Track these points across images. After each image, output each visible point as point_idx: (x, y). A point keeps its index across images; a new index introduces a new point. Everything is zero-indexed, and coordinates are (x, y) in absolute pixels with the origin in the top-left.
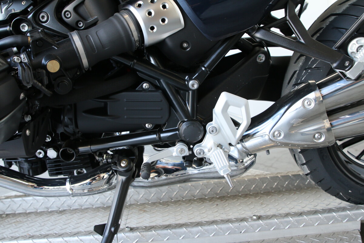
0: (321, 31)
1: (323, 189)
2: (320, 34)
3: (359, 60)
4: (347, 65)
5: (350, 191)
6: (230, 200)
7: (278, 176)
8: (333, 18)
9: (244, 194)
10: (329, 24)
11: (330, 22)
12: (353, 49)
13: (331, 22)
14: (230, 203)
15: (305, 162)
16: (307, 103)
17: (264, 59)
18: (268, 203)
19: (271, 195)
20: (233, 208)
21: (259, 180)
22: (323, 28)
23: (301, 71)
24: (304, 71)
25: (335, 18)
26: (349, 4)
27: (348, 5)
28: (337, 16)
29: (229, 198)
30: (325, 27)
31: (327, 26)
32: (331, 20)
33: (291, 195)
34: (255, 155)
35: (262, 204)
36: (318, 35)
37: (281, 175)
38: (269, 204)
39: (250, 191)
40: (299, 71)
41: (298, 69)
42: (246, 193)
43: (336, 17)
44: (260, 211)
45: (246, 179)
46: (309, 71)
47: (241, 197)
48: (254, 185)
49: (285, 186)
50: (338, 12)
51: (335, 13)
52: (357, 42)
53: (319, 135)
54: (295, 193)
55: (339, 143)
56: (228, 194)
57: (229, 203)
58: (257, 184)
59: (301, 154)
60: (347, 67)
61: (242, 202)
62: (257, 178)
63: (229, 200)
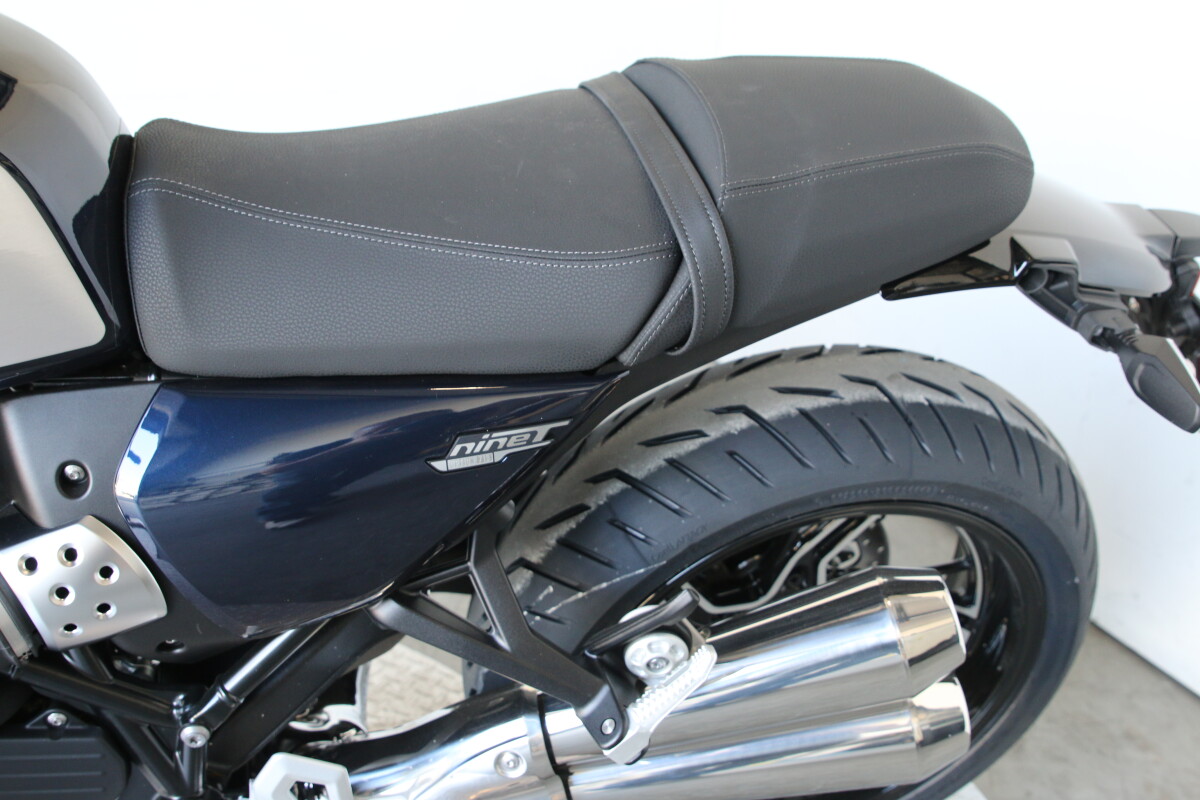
2: (580, 525)
4: (610, 730)
10: (606, 503)
11: (607, 498)
16: (508, 763)
22: (589, 508)
30: (593, 507)
31: (600, 508)
60: (610, 736)
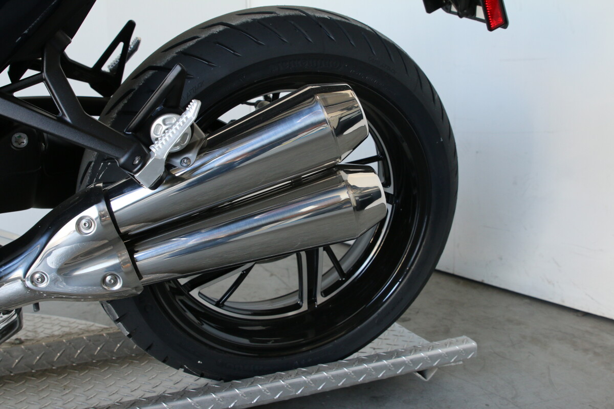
0: (130, 96)
1: (159, 359)
2: (129, 101)
3: (156, 155)
4: (137, 162)
5: (199, 362)
6: (11, 383)
7: (103, 335)
8: (151, 73)
9: (41, 370)
10: (143, 84)
11: (145, 81)
12: (159, 134)
13: (147, 81)
14: (8, 389)
15: (118, 317)
16: (85, 224)
17: (25, 141)
18: (76, 386)
19: (87, 368)
20: (9, 399)
21: (68, 344)
22: (135, 89)
23: (97, 163)
24: (102, 164)
25: (153, 75)
26: (177, 51)
27: (176, 53)
28: (157, 71)
29: (10, 380)
31: (140, 87)
32: (146, 77)
33: (122, 366)
34: (19, 311)
35: (65, 388)
36: (125, 101)
37: (108, 332)
38: (77, 388)
39: (52, 363)
40: (95, 162)
41: (94, 160)
42: (45, 368)
43: (155, 73)
44: (56, 403)
45: (44, 344)
46: (109, 163)
47: (33, 376)
48: (59, 352)
49: (115, 351)
50: (159, 65)
51: (155, 65)
52: (164, 121)
53: (111, 279)
54: (131, 363)
55: (183, 281)
56: (11, 372)
57: (5, 390)
58: (64, 351)
59: (109, 304)
60: (137, 165)
61: (31, 386)
62: (64, 341)
63: (8, 383)
